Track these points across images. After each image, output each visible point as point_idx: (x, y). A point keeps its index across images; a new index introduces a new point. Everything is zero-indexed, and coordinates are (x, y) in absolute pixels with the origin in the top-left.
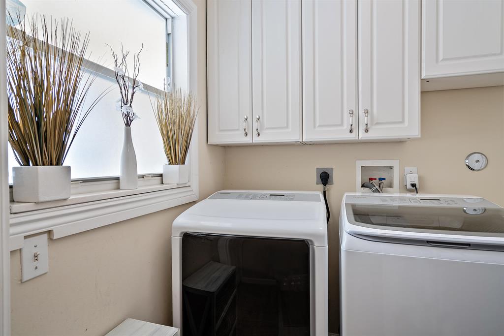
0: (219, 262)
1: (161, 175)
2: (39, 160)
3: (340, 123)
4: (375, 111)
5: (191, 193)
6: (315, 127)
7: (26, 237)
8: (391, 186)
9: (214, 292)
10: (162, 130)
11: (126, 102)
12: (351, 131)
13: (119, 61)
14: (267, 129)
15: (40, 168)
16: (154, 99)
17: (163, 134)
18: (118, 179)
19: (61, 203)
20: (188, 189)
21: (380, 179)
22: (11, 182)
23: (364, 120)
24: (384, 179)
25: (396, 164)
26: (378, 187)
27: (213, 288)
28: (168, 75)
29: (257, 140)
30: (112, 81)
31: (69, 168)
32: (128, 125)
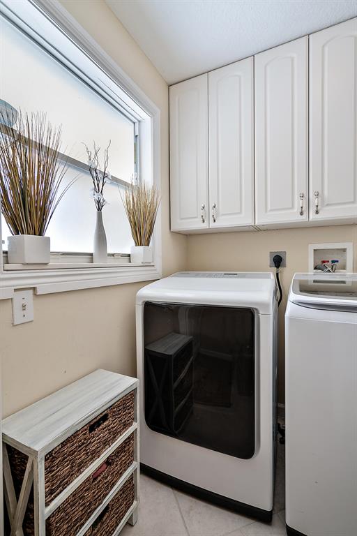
0: (179, 333)
1: (129, 255)
2: (25, 230)
3: (291, 206)
4: (326, 193)
5: (155, 272)
6: (266, 211)
7: (15, 290)
8: (344, 268)
9: (171, 356)
10: (130, 218)
11: (98, 190)
12: (302, 214)
13: (93, 157)
14: (223, 215)
15: (26, 236)
16: (123, 192)
17: (131, 222)
18: (91, 255)
19: (43, 266)
20: (153, 268)
21: (333, 262)
22: (5, 247)
23: (314, 201)
24: (337, 262)
25: (349, 246)
26: (330, 269)
27: (171, 352)
28: (136, 171)
29: (213, 225)
30: (86, 173)
31: (49, 239)
32: (99, 209)
